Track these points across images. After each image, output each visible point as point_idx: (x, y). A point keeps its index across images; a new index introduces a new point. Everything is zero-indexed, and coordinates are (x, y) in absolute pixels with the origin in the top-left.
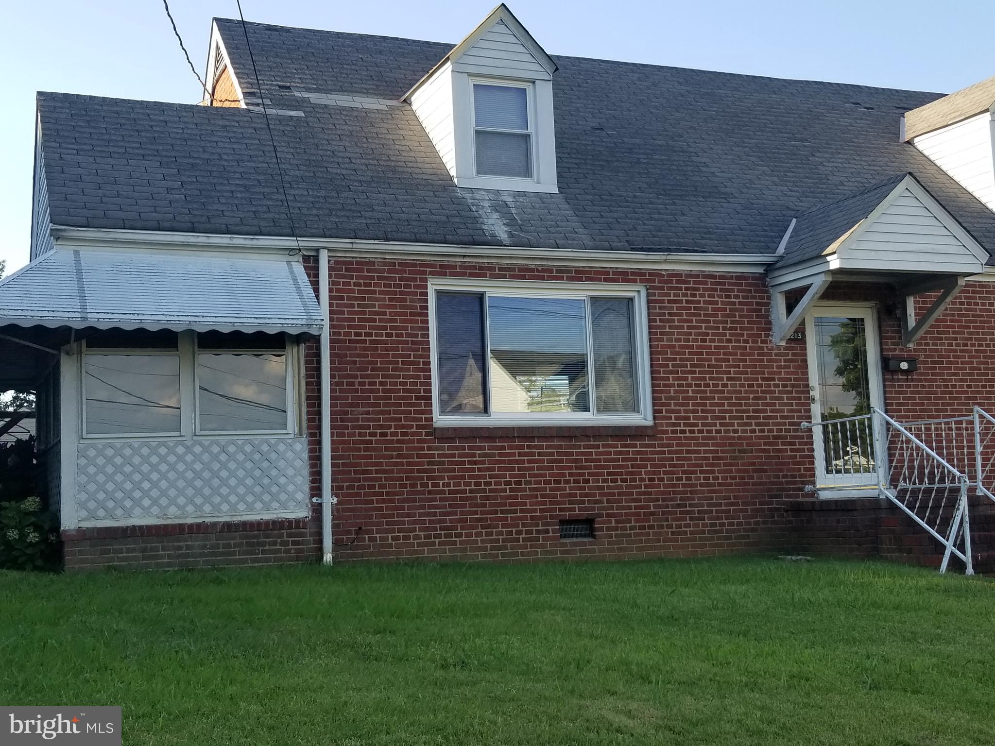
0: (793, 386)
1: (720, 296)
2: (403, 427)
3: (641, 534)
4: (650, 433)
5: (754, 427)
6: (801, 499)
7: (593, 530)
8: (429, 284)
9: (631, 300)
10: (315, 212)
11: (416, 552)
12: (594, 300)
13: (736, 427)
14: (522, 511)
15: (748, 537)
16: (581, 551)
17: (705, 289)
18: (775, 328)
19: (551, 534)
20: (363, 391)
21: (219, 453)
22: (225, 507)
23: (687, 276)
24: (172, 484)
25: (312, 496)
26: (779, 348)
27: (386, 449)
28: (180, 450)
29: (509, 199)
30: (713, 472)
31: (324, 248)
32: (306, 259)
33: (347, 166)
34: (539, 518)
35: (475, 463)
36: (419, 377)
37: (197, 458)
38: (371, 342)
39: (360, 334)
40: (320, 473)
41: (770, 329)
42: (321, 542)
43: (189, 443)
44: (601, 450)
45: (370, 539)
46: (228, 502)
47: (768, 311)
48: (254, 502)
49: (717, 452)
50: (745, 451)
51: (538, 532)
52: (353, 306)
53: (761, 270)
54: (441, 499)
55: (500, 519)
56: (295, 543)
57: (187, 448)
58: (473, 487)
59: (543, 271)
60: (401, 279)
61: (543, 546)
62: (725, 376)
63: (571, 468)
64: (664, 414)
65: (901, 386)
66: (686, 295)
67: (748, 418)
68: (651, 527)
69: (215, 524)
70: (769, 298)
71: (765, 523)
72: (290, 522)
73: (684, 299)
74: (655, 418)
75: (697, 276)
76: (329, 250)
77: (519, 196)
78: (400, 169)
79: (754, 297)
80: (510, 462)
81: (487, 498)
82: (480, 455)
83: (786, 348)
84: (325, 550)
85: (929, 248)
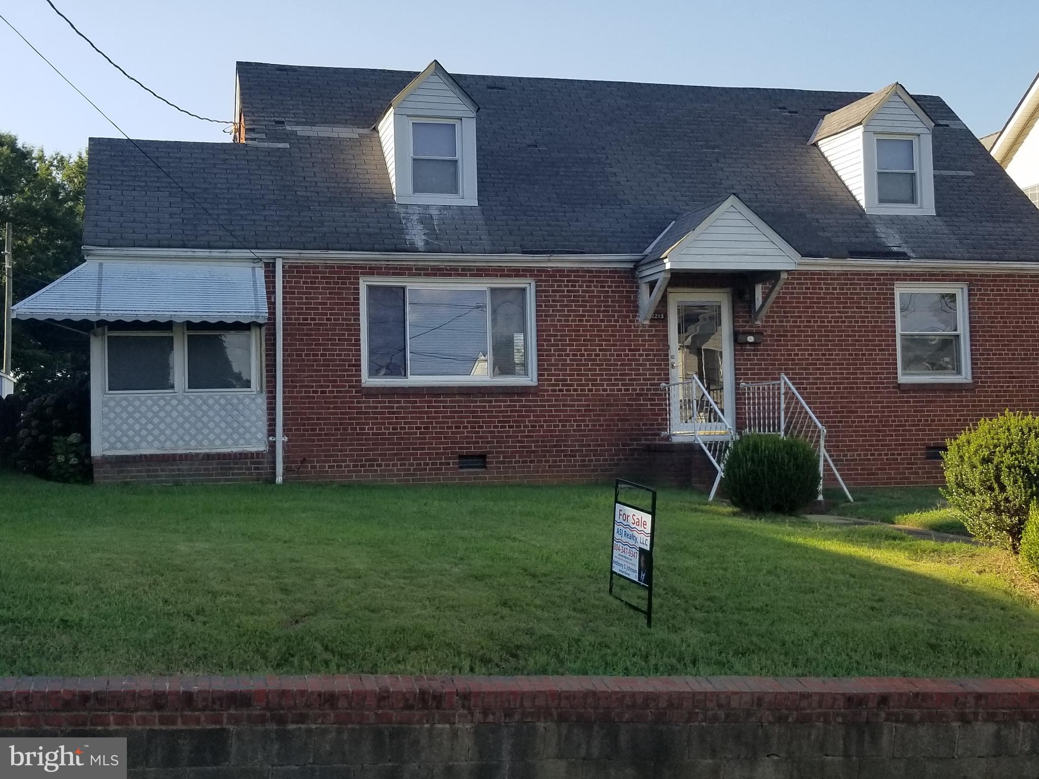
0: (655, 355)
1: (596, 287)
2: (338, 387)
3: (523, 467)
4: (532, 391)
5: (620, 387)
6: (657, 442)
7: (485, 462)
8: (361, 281)
9: (524, 290)
10: (277, 229)
11: (347, 477)
12: (493, 290)
13: (605, 387)
14: (429, 449)
15: (612, 470)
16: (474, 479)
17: (583, 282)
18: (641, 311)
19: (451, 466)
20: (308, 360)
21: (202, 405)
22: (205, 442)
23: (569, 271)
24: (169, 426)
25: (269, 436)
26: (644, 326)
27: (325, 403)
28: (174, 402)
29: (434, 212)
30: (584, 421)
31: (280, 257)
32: (267, 265)
33: (312, 189)
34: (442, 454)
35: (394, 413)
36: (351, 350)
37: (186, 408)
38: (315, 324)
39: (306, 319)
40: (274, 420)
41: (637, 311)
42: (274, 468)
43: (180, 397)
44: (494, 404)
45: (312, 467)
46: (209, 440)
47: (636, 297)
48: (226, 439)
49: (589, 405)
50: (612, 405)
51: (441, 464)
52: (302, 298)
53: (631, 266)
54: (366, 439)
55: (412, 454)
56: (256, 469)
57: (179, 400)
58: (391, 431)
59: (451, 270)
60: (338, 278)
61: (444, 474)
62: (598, 348)
63: (469, 417)
64: (546, 377)
65: (750, 355)
66: (567, 286)
67: (615, 380)
68: (531, 462)
69: (198, 454)
70: (638, 287)
71: (626, 459)
72: (252, 454)
73: (566, 289)
74: (539, 380)
75: (577, 271)
76: (283, 258)
77: (444, 209)
78: (355, 190)
79: (624, 287)
80: (420, 413)
81: (402, 439)
82: (397, 408)
83: (650, 326)
84: (277, 474)
85: (749, 251)
